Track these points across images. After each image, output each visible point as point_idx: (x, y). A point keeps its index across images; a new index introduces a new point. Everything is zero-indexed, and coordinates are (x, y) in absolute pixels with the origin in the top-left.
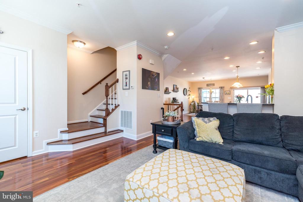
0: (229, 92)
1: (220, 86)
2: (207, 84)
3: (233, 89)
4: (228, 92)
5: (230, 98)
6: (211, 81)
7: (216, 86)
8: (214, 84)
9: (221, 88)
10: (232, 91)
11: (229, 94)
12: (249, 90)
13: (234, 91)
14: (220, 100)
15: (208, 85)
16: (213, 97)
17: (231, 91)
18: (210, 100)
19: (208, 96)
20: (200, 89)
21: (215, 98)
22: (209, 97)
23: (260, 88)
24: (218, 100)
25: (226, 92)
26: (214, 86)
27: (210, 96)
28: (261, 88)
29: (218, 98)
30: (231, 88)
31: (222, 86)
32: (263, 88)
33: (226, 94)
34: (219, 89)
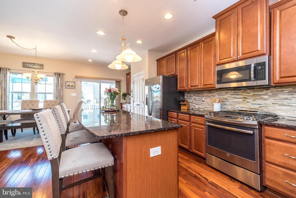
0: (74, 85)
1: (56, 72)
2: (24, 63)
3: (79, 80)
4: (71, 84)
5: (74, 95)
6: (36, 57)
7: (46, 69)
8: (41, 65)
9: (59, 75)
10: (78, 82)
11: (73, 87)
12: (102, 84)
13: (81, 82)
14: (57, 98)
15: (25, 65)
16: (38, 91)
17: (76, 83)
18: (31, 97)
19: (27, 87)
21: (45, 93)
22: (30, 91)
23: (114, 82)
25: (67, 84)
26: (43, 69)
27: (33, 89)
28: (116, 81)
29: (52, 94)
30: (77, 77)
31: (59, 72)
32: (118, 83)
33: (68, 87)
34: (53, 76)
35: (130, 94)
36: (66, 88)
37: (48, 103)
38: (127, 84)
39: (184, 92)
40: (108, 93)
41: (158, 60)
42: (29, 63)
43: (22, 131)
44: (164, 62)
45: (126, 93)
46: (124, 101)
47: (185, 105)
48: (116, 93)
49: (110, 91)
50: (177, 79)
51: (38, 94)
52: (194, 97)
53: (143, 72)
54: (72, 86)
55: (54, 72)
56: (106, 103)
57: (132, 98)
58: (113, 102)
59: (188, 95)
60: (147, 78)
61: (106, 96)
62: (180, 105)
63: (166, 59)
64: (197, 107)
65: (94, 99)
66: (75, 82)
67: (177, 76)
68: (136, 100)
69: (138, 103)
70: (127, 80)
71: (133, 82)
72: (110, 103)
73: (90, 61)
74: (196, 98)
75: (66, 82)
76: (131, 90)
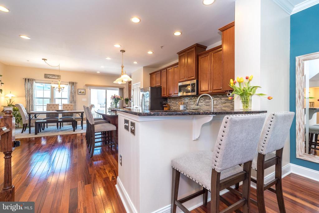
1: (70, 81)
3: (89, 87)
4: (82, 91)
5: (84, 100)
7: (63, 78)
8: (59, 76)
9: (73, 84)
10: (88, 90)
11: (84, 94)
12: (107, 91)
13: (90, 90)
14: (70, 103)
15: (46, 76)
16: (56, 97)
18: (50, 102)
19: (48, 94)
20: (28, 81)
21: (61, 99)
22: (49, 96)
23: (118, 89)
24: (66, 102)
25: (79, 91)
26: (60, 79)
27: (52, 95)
28: (120, 89)
29: (67, 100)
30: (87, 85)
31: (73, 81)
32: (121, 89)
33: (80, 93)
34: (68, 85)
35: (131, 99)
36: (78, 94)
37: (66, 106)
38: (129, 91)
39: (167, 98)
40: (113, 99)
41: (151, 74)
42: (49, 75)
43: (47, 128)
44: (154, 76)
45: (128, 98)
46: (126, 105)
47: (166, 107)
48: (118, 99)
49: (114, 97)
50: (161, 88)
51: (56, 99)
52: (173, 101)
53: (140, 83)
54: (83, 92)
55: (69, 81)
56: (112, 105)
57: (132, 103)
58: (116, 105)
59: (170, 100)
60: (142, 88)
61: (112, 101)
62: (163, 107)
63: (155, 73)
64: (174, 108)
65: (98, 104)
66: (85, 89)
67: (161, 87)
68: (135, 104)
69: (137, 106)
70: (129, 87)
71: (133, 90)
72: (114, 106)
73: (98, 72)
74: (174, 102)
75: (78, 89)
76: (132, 96)
